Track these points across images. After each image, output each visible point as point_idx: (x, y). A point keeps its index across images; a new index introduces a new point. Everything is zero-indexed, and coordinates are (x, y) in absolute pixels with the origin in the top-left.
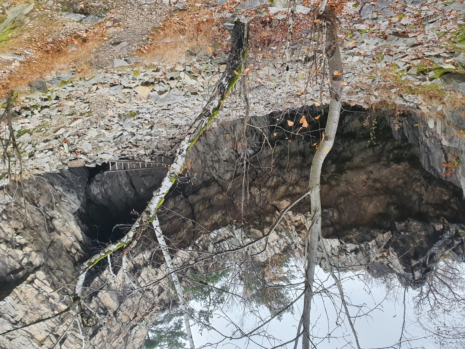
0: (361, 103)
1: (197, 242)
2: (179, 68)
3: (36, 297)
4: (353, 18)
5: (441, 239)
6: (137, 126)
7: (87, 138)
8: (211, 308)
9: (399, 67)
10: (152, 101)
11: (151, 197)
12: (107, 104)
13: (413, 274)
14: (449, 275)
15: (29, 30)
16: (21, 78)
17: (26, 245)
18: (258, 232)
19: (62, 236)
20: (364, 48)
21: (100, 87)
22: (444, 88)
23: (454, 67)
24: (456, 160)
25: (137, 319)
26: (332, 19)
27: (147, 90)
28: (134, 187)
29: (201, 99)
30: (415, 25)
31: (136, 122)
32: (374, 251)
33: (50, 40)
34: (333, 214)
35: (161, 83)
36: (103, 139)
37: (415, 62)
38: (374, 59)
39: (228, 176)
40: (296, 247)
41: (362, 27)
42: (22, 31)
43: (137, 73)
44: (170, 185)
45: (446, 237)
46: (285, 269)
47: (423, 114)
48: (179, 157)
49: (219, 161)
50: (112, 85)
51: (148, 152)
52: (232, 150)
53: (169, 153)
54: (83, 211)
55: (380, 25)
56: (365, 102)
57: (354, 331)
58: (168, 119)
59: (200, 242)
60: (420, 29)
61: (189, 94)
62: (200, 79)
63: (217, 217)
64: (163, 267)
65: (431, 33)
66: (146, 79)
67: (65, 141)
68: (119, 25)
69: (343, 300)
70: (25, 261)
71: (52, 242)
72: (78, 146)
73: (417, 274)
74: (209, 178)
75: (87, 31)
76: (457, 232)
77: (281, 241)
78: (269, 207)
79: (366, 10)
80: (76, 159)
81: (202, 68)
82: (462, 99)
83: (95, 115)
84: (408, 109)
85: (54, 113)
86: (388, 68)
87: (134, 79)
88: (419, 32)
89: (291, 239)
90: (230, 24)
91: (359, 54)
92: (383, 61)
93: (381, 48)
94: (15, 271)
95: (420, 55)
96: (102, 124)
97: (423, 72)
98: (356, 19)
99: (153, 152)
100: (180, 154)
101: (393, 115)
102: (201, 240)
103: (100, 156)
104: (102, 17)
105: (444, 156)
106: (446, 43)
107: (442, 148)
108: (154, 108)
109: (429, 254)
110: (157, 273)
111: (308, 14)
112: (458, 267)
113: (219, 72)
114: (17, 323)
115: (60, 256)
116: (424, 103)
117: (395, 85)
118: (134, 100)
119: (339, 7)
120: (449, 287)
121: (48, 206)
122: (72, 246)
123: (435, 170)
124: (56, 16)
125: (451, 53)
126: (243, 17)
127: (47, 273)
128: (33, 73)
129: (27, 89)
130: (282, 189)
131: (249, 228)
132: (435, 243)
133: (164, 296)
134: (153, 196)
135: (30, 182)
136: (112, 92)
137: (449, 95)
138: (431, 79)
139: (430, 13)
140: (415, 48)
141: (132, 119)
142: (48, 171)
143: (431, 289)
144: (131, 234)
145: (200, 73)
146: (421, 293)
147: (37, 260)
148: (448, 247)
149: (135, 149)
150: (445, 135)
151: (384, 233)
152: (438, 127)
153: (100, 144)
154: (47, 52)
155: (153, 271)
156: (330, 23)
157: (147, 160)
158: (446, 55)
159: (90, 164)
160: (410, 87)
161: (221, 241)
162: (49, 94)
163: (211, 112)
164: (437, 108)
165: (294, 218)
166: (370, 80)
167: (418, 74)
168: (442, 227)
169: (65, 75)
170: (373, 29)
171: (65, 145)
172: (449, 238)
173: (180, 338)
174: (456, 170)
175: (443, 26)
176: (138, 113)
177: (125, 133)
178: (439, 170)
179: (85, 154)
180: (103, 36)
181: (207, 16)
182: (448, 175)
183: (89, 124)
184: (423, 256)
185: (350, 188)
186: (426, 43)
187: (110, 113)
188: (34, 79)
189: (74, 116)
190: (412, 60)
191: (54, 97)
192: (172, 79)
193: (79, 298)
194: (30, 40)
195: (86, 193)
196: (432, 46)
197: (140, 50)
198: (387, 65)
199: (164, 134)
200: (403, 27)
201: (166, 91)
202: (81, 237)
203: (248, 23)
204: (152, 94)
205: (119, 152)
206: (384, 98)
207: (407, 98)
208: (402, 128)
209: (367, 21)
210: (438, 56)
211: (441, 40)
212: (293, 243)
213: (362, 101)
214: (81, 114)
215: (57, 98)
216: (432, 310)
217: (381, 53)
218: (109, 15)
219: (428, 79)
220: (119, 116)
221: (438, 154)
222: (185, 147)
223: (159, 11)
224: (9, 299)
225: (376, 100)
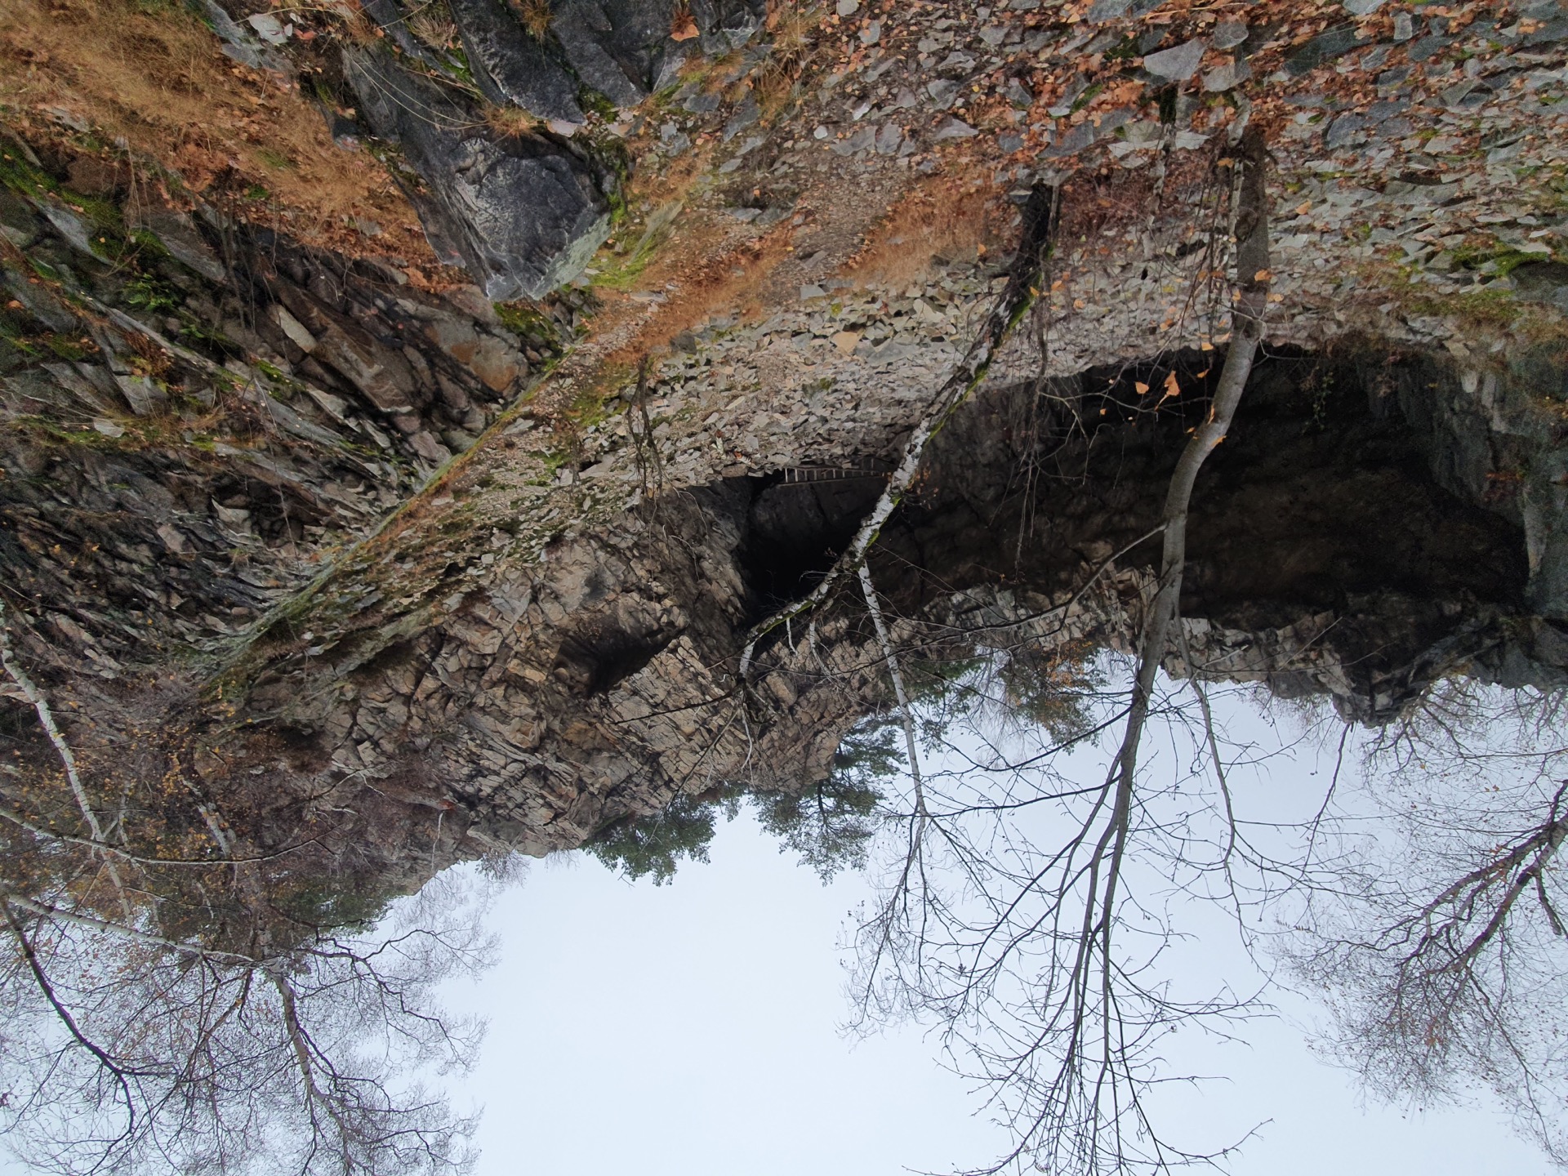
0: (1301, 340)
1: (926, 609)
2: (915, 292)
3: (681, 672)
4: (1306, 147)
5: (1452, 633)
6: (833, 406)
7: (751, 428)
8: (947, 718)
9: (1406, 254)
10: (859, 358)
11: (856, 529)
12: (784, 369)
13: (1373, 699)
14: (1453, 707)
15: (674, 248)
16: (660, 332)
17: (665, 596)
18: (1041, 597)
19: (714, 587)
20: (1326, 216)
21: (775, 338)
22: (1515, 298)
23: (1548, 250)
24: (1521, 465)
25: (824, 721)
26: (1256, 155)
27: (853, 338)
28: (822, 510)
29: (950, 349)
30: (1462, 152)
31: (831, 399)
32: (1288, 647)
33: (704, 262)
34: (1202, 571)
35: (879, 324)
36: (776, 430)
37: (1449, 242)
38: (1346, 239)
39: (991, 493)
40: (1114, 630)
41: (1326, 166)
42: (664, 251)
43: (839, 307)
44: (890, 507)
45: (1466, 629)
46: (1087, 667)
47: (1453, 359)
48: (909, 458)
49: (974, 465)
50: (796, 334)
51: (848, 450)
52: (1001, 445)
53: (883, 453)
54: (745, 548)
55: (1372, 158)
56: (1309, 336)
57: (1225, 788)
58: (885, 390)
59: (931, 608)
60: (1473, 162)
61: (927, 340)
62: (951, 311)
63: (965, 568)
64: (869, 645)
65: (1501, 171)
66: (853, 318)
67: (719, 434)
68: (814, 221)
69: (1210, 732)
70: (664, 619)
71: (701, 594)
72: (737, 442)
73: (1382, 700)
74: (953, 497)
75: (761, 238)
76: (1493, 620)
77: (1086, 617)
78: (1068, 553)
79: (1341, 127)
80: (734, 464)
81: (957, 288)
82: (1559, 324)
83: (765, 389)
84: (1417, 348)
85: (703, 388)
86: (1378, 256)
87: (832, 320)
88: (1468, 171)
89: (1107, 614)
90: (1023, 193)
91: (1311, 229)
92: (1370, 241)
93: (1366, 213)
94: (652, 633)
95: (1465, 224)
96: (776, 404)
97: (1468, 264)
98: (1312, 150)
99: (856, 451)
100: (910, 452)
101: (1377, 364)
102: (934, 607)
103: (771, 458)
104: (786, 209)
105: (1490, 455)
106: (1536, 192)
107: (1489, 439)
108: (863, 372)
109: (1417, 661)
110: (858, 655)
111: (1201, 149)
112: (1479, 693)
113: (990, 294)
114: (656, 705)
115: (712, 617)
116: (1459, 336)
117: (1390, 296)
118: (829, 359)
119: (1275, 127)
120: (1450, 732)
121: (694, 537)
122: (729, 601)
123: (1462, 486)
124: (717, 217)
125: (1545, 215)
126: (1050, 174)
127: (694, 640)
128: (677, 321)
129: (667, 349)
130: (1099, 519)
131: (1026, 591)
132: (1436, 640)
133: (867, 691)
134: (861, 526)
135: (668, 500)
136: (794, 347)
137: (1526, 316)
138: (1485, 280)
139: (1503, 124)
140: (1453, 208)
141: (825, 392)
142: (694, 483)
143: (1404, 732)
144: (824, 588)
145: (951, 298)
146: (1382, 737)
147: (681, 620)
148: (1467, 650)
149: (826, 446)
150: (1502, 409)
151: (1315, 613)
152: (1485, 391)
153: (773, 439)
154: (699, 283)
155: (851, 650)
156: (1251, 164)
157: (846, 465)
158: (1533, 221)
159: (755, 471)
160: (1428, 300)
161: (971, 610)
162: (697, 356)
163: (972, 372)
164: (1489, 345)
165: (1117, 576)
166: (1330, 288)
167: (1454, 269)
168: (1459, 608)
169: (723, 322)
170: (1352, 170)
171: (719, 441)
172: (1474, 633)
173: (891, 759)
174: (1516, 488)
175: (1532, 152)
176: (835, 381)
177: (812, 419)
178: (1475, 487)
179: (747, 455)
180: (786, 244)
181: (979, 182)
182: (1495, 497)
183: (755, 404)
184: (1405, 663)
185: (1247, 521)
186: (1486, 194)
187: (790, 383)
188: (678, 332)
189: (734, 392)
190: (1442, 236)
191: (703, 361)
192: (898, 314)
193: (744, 680)
194: (674, 266)
195: (748, 519)
196: (1498, 201)
197: (846, 264)
198: (1377, 251)
199: (877, 418)
200: (1429, 159)
201: (886, 338)
202: (741, 589)
203: (1061, 186)
204: (861, 345)
205: (801, 450)
206: (1359, 325)
207: (1417, 325)
208: (1395, 393)
209: (1340, 154)
210: (1511, 224)
211: (1524, 186)
212: (1108, 621)
213: (1304, 334)
214: (744, 388)
215: (708, 362)
216: (1401, 770)
217: (1364, 224)
218: (800, 204)
219: (1476, 278)
220: (804, 388)
221: (1477, 450)
222: (920, 441)
223: (887, 184)
224: (646, 671)
225: (1339, 331)
